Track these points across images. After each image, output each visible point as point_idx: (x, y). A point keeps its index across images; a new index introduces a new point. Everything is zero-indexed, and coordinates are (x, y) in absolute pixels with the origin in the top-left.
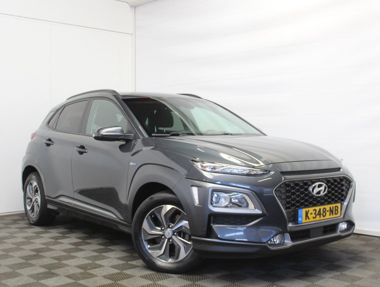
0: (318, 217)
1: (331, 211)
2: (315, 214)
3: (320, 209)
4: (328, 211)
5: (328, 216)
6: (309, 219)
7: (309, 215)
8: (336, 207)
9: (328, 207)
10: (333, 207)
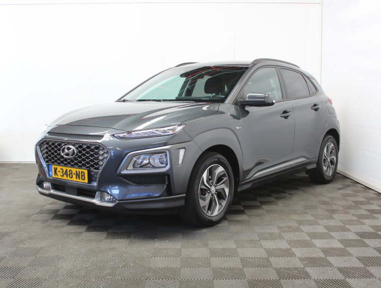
0: (65, 176)
1: (78, 175)
2: (62, 172)
3: (67, 170)
4: (74, 174)
5: (74, 179)
6: (57, 175)
7: (57, 172)
8: (82, 172)
9: (74, 170)
10: (79, 172)
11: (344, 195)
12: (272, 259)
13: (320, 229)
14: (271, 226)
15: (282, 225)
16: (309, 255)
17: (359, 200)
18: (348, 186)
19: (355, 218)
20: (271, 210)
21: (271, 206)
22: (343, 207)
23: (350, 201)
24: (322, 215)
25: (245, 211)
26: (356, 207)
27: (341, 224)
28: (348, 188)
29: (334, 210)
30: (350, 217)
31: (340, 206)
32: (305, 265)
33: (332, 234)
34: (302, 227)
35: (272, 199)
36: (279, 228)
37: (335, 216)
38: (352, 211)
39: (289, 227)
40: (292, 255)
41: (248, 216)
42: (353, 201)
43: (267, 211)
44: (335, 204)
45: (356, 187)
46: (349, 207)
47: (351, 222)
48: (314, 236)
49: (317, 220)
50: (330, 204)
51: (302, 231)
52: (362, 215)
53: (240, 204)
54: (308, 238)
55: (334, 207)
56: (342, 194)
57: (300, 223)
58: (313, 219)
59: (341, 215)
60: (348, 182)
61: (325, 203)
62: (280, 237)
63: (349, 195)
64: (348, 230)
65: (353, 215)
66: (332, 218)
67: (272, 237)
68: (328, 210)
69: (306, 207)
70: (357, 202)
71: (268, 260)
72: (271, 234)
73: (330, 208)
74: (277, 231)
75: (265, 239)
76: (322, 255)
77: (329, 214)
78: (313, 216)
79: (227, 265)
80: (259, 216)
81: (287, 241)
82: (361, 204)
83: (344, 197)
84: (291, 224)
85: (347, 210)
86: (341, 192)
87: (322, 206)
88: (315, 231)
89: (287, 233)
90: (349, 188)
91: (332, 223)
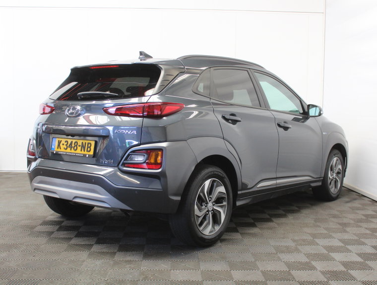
11: (353, 209)
12: (293, 272)
13: (336, 243)
14: (285, 239)
15: (296, 238)
16: (330, 269)
17: (369, 213)
18: (355, 199)
19: (368, 232)
20: (282, 223)
21: (282, 219)
22: (354, 220)
23: (360, 214)
24: (335, 228)
25: (256, 223)
26: (367, 221)
27: (356, 238)
28: (355, 201)
29: (345, 224)
30: (363, 231)
31: (351, 219)
32: (328, 279)
33: (349, 247)
34: (317, 240)
35: (281, 212)
36: (294, 241)
37: (348, 229)
38: (365, 225)
39: (304, 240)
40: (313, 268)
41: (260, 228)
42: (363, 215)
43: (278, 224)
44: (346, 217)
45: (363, 201)
46: (361, 221)
47: (365, 236)
48: (331, 249)
49: (331, 234)
50: (340, 218)
51: (318, 244)
52: (374, 228)
53: (249, 217)
54: (325, 252)
55: (345, 221)
56: (350, 208)
57: (314, 236)
58: (325, 232)
59: (354, 228)
60: (354, 195)
61: (335, 216)
62: (297, 250)
63: (358, 209)
64: (364, 244)
65: (366, 228)
66: (345, 231)
67: (288, 250)
68: (340, 224)
69: (316, 220)
70: (367, 216)
71: (290, 274)
72: (287, 247)
73: (341, 222)
74: (292, 244)
75: (282, 252)
76: (342, 268)
77: (341, 227)
78: (326, 229)
79: (249, 278)
80: (271, 229)
81: (305, 254)
82: (372, 218)
83: (353, 210)
84: (305, 238)
85: (359, 224)
86: (349, 205)
87: (333, 219)
88: (331, 244)
89: (303, 246)
90: (357, 202)
91: (346, 237)
